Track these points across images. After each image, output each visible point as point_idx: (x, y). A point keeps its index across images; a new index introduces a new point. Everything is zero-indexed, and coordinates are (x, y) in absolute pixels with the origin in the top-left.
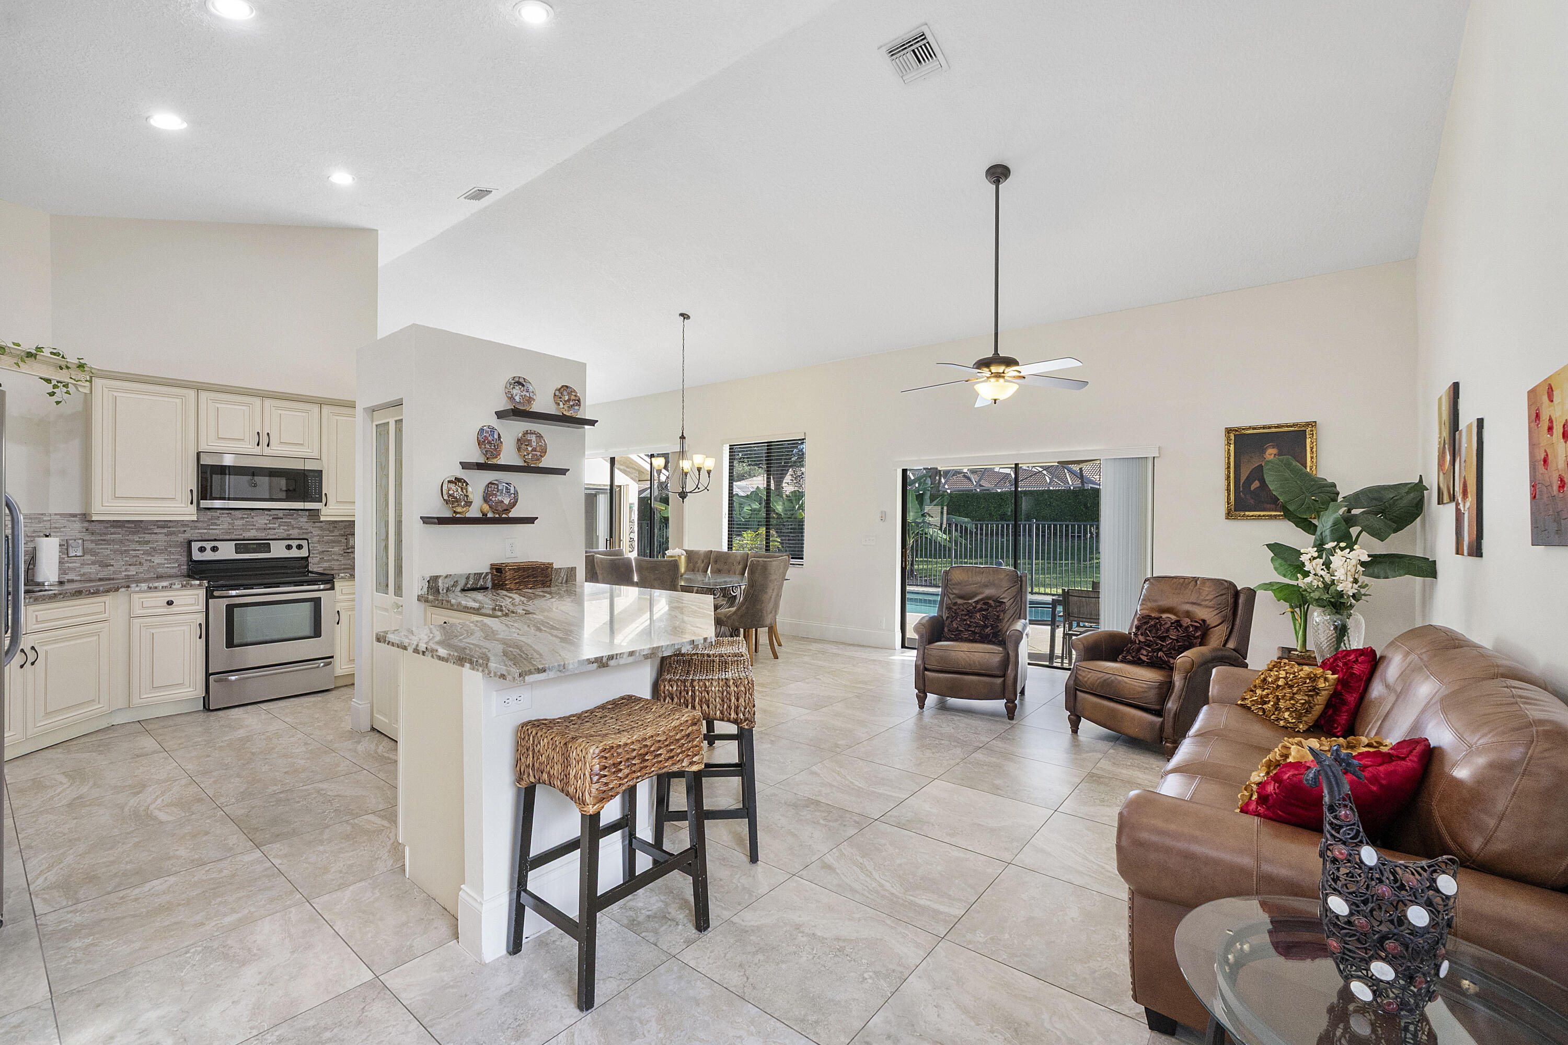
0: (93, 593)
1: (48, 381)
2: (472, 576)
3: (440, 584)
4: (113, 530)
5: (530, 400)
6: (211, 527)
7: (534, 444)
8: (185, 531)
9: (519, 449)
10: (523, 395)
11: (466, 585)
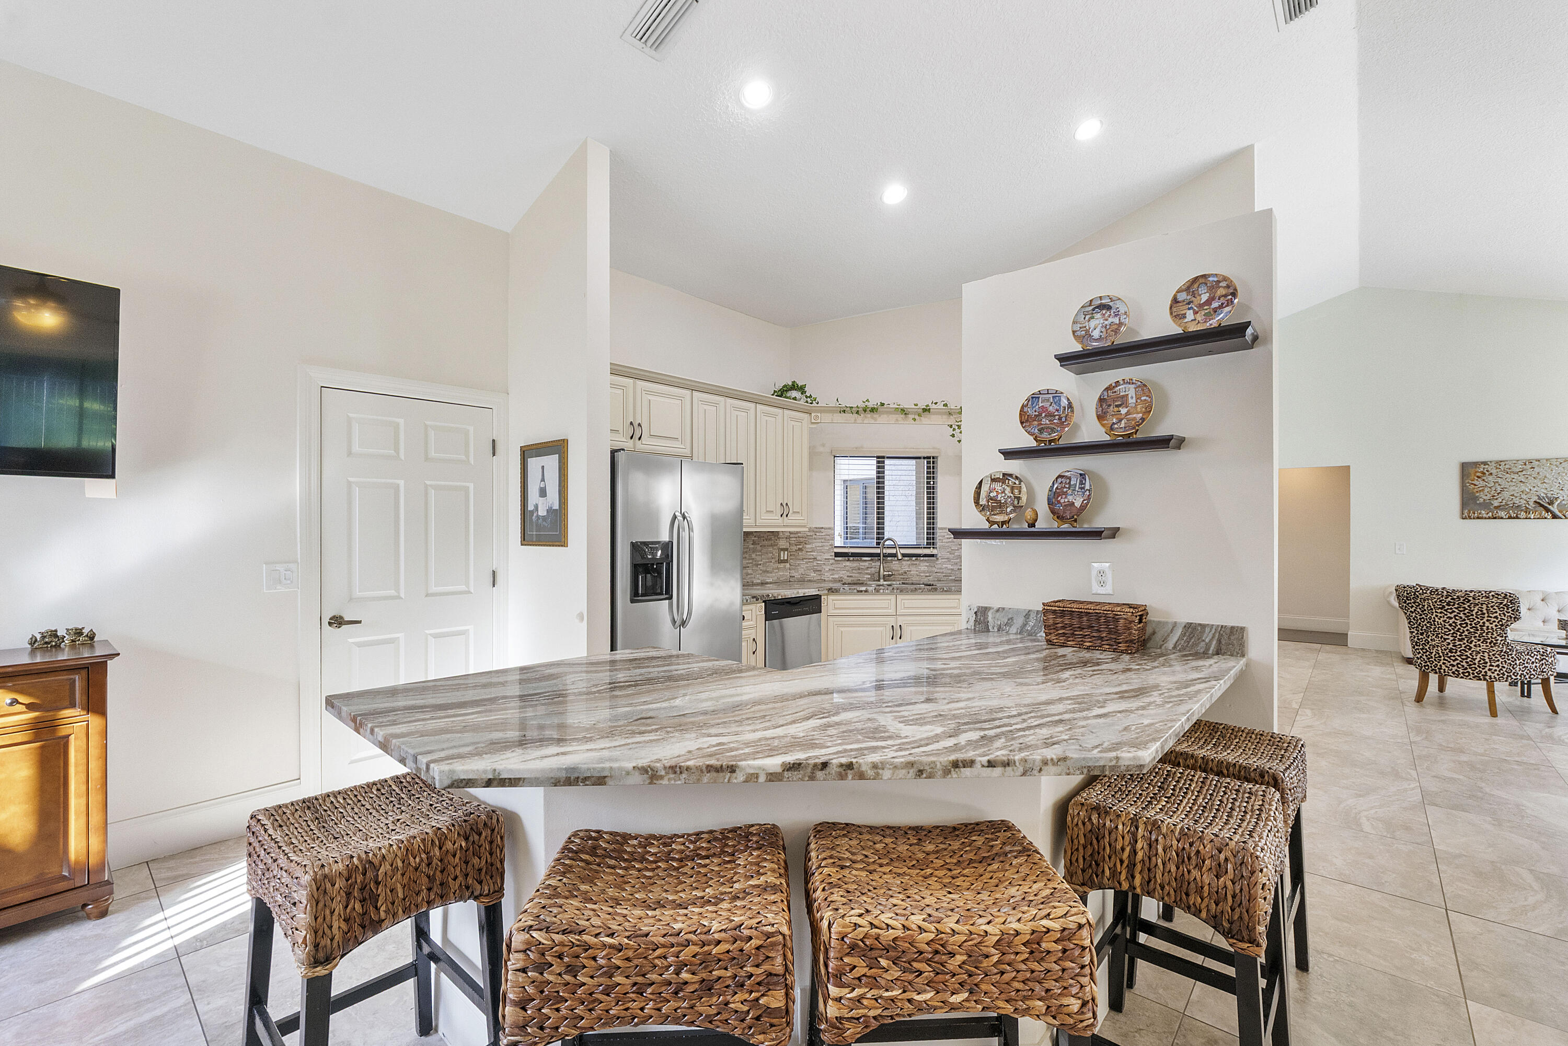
1: (951, 426)
2: (1033, 615)
3: (990, 619)
5: (1120, 327)
7: (1132, 401)
9: (1100, 418)
10: (1106, 322)
11: (1025, 625)
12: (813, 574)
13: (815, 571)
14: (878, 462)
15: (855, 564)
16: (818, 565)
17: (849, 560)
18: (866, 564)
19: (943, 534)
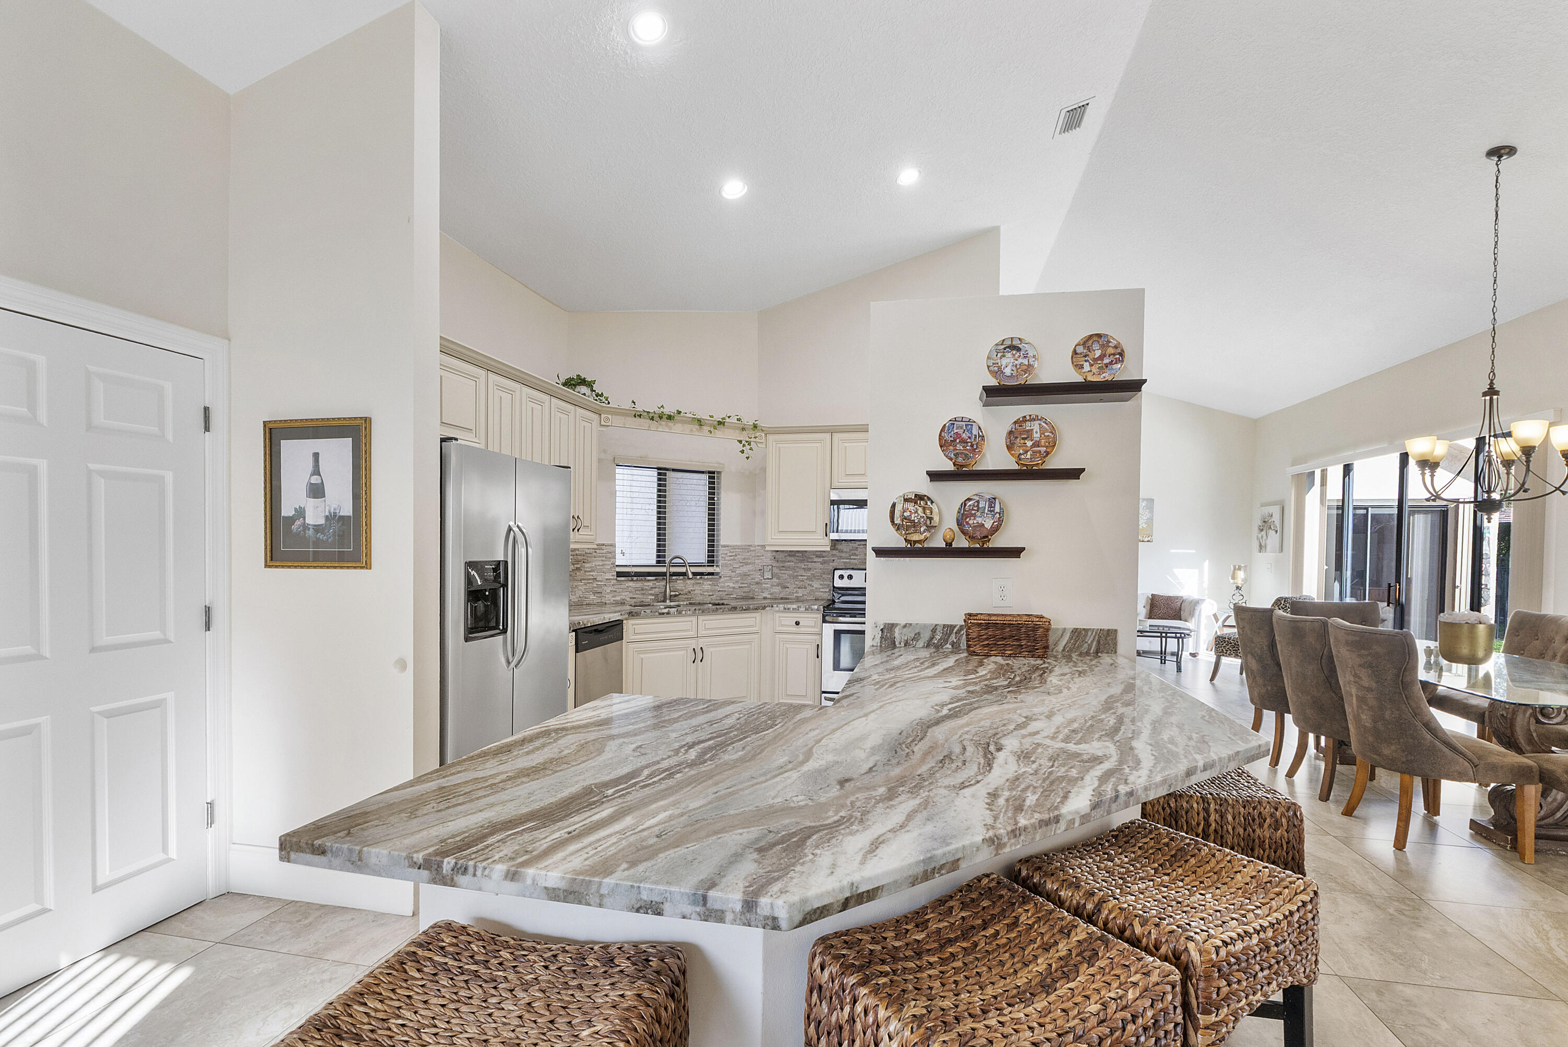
0: (744, 609)
1: (740, 442)
2: (939, 629)
3: (896, 635)
4: (789, 558)
5: (1029, 368)
7: (1036, 436)
9: (1009, 448)
10: (1016, 362)
11: (932, 639)
12: (592, 597)
13: (595, 593)
14: (659, 474)
15: (639, 585)
16: (599, 586)
17: (632, 580)
18: (651, 584)
19: (725, 552)
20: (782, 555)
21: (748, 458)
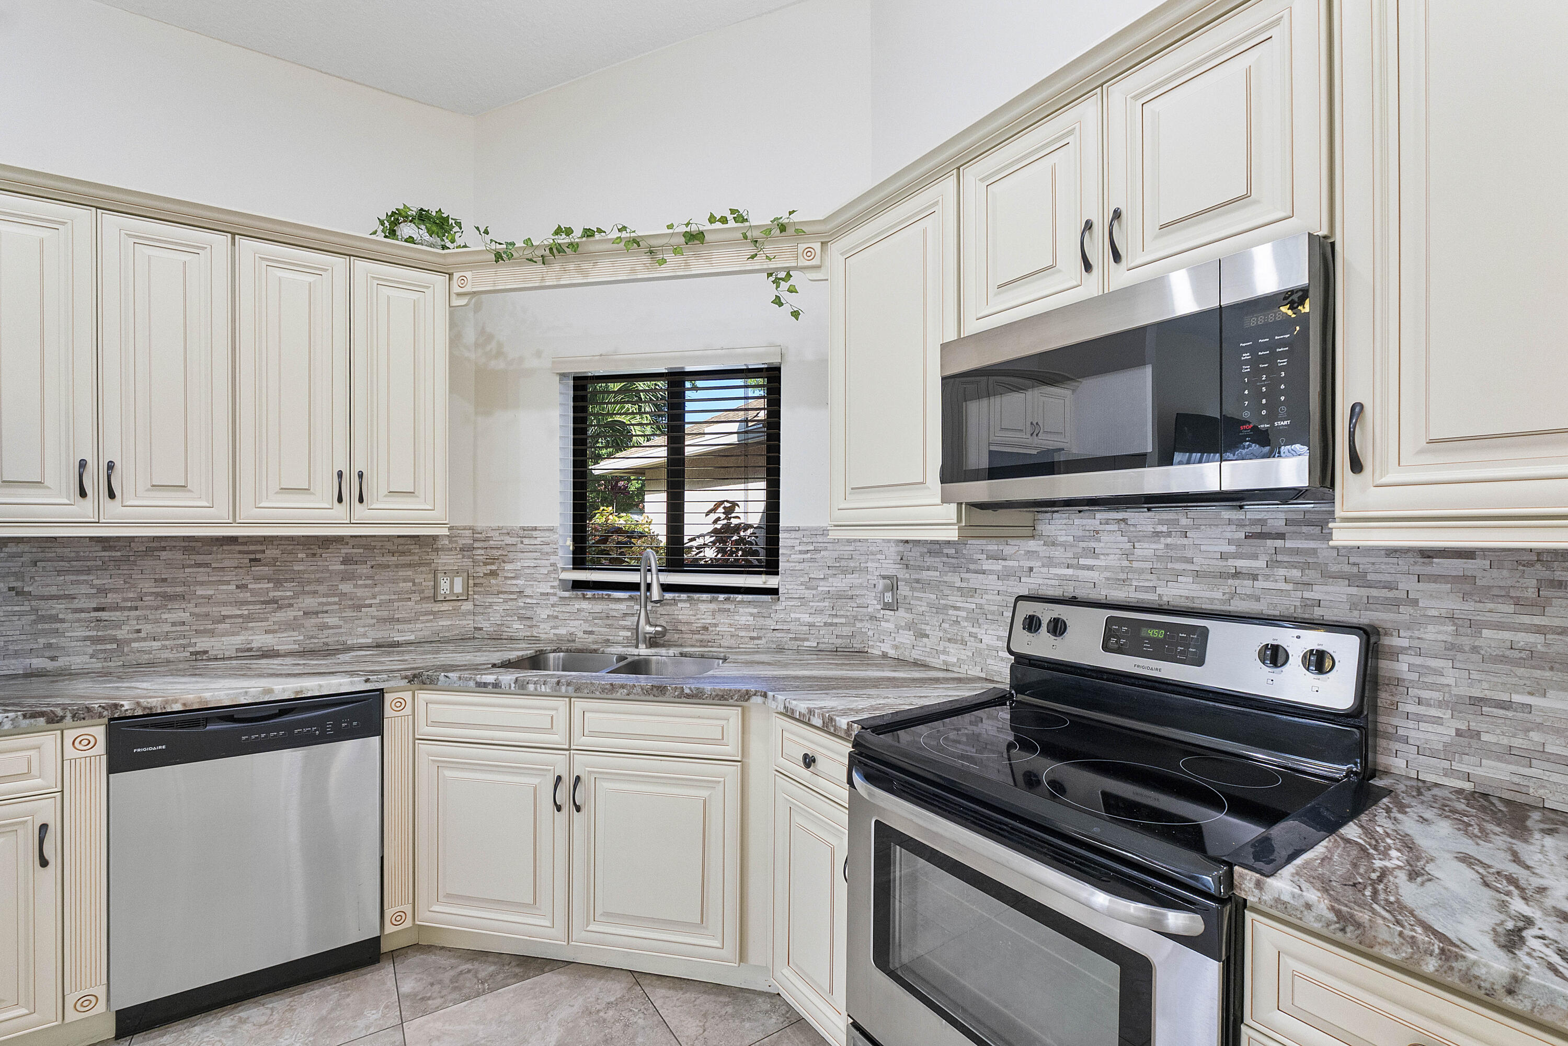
0: (688, 696)
4: (929, 560)
6: (1082, 561)
8: (1031, 569)
12: (517, 625)
15: (598, 607)
16: (528, 606)
17: (584, 598)
20: (916, 551)
21: (796, 314)
